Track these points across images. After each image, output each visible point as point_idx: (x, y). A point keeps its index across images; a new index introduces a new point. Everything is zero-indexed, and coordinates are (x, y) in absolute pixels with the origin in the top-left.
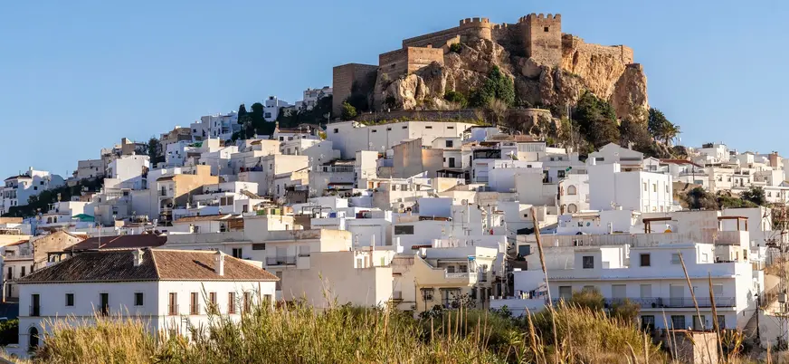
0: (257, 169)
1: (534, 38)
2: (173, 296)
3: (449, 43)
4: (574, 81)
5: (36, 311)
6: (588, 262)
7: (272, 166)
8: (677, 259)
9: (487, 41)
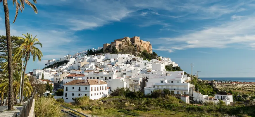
0: (94, 61)
1: (135, 40)
2: (92, 88)
3: (122, 41)
4: (142, 47)
5: (67, 90)
6: (162, 82)
7: (97, 61)
8: (178, 82)
9: (128, 41)
